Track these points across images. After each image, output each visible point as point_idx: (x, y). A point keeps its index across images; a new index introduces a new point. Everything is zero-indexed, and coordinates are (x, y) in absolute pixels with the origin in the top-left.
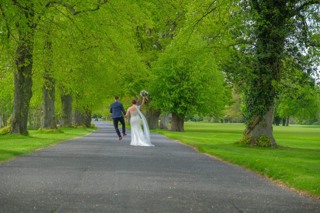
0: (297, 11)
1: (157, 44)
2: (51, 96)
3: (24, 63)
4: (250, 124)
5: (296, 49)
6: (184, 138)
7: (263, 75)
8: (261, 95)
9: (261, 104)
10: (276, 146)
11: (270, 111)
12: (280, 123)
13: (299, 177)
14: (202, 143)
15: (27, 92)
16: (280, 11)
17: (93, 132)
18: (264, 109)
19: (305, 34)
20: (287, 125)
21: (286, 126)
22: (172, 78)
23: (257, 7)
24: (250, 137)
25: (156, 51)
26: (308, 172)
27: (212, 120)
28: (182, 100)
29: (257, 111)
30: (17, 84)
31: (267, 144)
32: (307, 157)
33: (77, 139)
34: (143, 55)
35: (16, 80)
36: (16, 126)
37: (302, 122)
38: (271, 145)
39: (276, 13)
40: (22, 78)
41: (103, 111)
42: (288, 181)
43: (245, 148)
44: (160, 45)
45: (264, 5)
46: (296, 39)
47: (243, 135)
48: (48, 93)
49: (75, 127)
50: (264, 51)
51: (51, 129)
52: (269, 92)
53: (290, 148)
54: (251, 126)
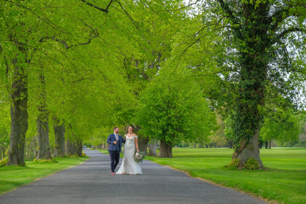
0: (278, 38)
1: (143, 74)
2: (45, 128)
3: (20, 96)
4: (237, 148)
5: (278, 74)
6: (174, 164)
7: (249, 100)
8: (247, 120)
9: (248, 128)
10: (264, 169)
11: (256, 134)
12: (263, 146)
13: (294, 197)
14: (192, 168)
15: (23, 124)
16: (262, 39)
17: (86, 161)
18: (250, 133)
19: (286, 60)
20: (270, 148)
22: (159, 106)
23: (240, 36)
24: (238, 160)
25: (142, 81)
26: (301, 192)
27: (197, 145)
28: (170, 127)
29: (244, 135)
30: (13, 117)
31: (255, 167)
32: (294, 177)
33: (72, 168)
34: (130, 85)
35: (12, 113)
36: (13, 157)
37: (283, 144)
38: (259, 167)
39: (258, 41)
40: (18, 111)
41: (92, 140)
42: (283, 202)
43: (235, 171)
44: (146, 75)
45: (246, 34)
46: (278, 65)
47: (231, 159)
48: (42, 125)
49: (68, 156)
50: (248, 77)
51: (46, 159)
52: (254, 116)
53: (277, 169)
54: (239, 150)
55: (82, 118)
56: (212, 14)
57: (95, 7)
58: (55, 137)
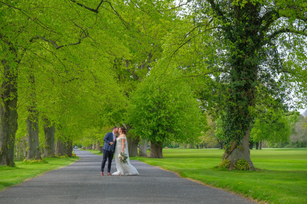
1: (133, 74)
2: (35, 128)
3: (10, 97)
4: (228, 149)
5: (268, 76)
6: (165, 164)
7: (239, 101)
8: (237, 120)
9: (238, 129)
10: (254, 169)
11: (246, 135)
12: (253, 147)
13: (284, 198)
14: (182, 169)
15: (13, 125)
16: (253, 41)
17: (76, 162)
18: (241, 134)
19: (276, 60)
20: (260, 149)
22: (150, 107)
23: (231, 37)
24: (229, 161)
25: (133, 81)
26: (291, 193)
27: (188, 146)
28: (160, 128)
29: (234, 136)
30: (3, 117)
31: (245, 167)
32: (284, 178)
33: (62, 169)
34: (120, 86)
35: (2, 113)
36: (3, 158)
37: (274, 145)
38: (249, 168)
39: (249, 42)
40: (7, 111)
41: (83, 140)
42: (273, 202)
43: (225, 172)
44: (136, 76)
45: (237, 35)
46: (268, 66)
47: (222, 159)
48: (32, 125)
49: (58, 157)
50: (239, 78)
51: (35, 160)
52: (245, 117)
53: (268, 170)
54: (229, 150)
55: (72, 118)
56: (203, 15)
57: (86, 8)
58: (45, 137)
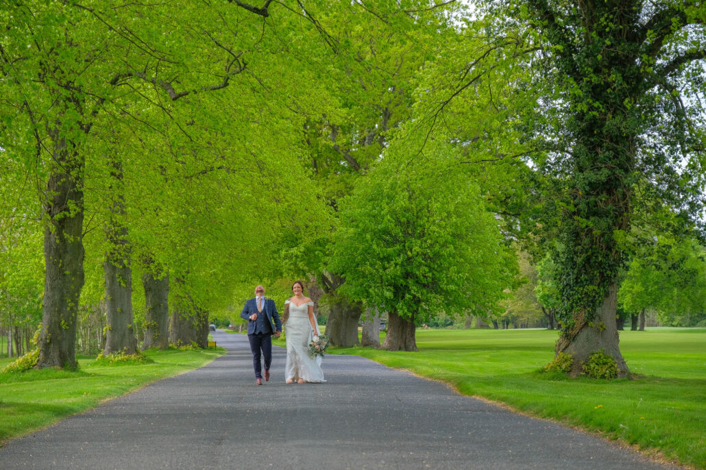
0: (661, 75)
1: (348, 158)
2: (124, 282)
3: (67, 209)
4: (567, 329)
5: (661, 159)
6: (421, 364)
7: (594, 218)
8: (589, 262)
9: (592, 283)
10: (628, 376)
11: (610, 297)
12: (626, 324)
13: (701, 442)
14: (462, 374)
15: (74, 274)
16: (624, 78)
17: (218, 359)
18: (597, 294)
19: (679, 124)
20: (642, 329)
21: (640, 330)
22: (386, 232)
23: (573, 71)
24: (570, 356)
25: (347, 174)
27: (474, 323)
28: (410, 281)
29: (583, 298)
30: (51, 257)
31: (608, 371)
32: (700, 397)
33: (186, 375)
34: (318, 184)
35: (49, 249)
36: (51, 350)
37: (673, 320)
38: (617, 373)
39: (614, 82)
40: (61, 244)
41: (231, 310)
42: (675, 452)
43: (561, 382)
44: (355, 160)
45: (588, 65)
46: (661, 137)
47: (554, 353)
48: (117, 275)
49: (176, 348)
50: (592, 165)
51: (126, 354)
52: (606, 255)
53: (660, 378)
54: (570, 332)
56: (508, 19)
57: (240, 4)
58: (147, 303)
